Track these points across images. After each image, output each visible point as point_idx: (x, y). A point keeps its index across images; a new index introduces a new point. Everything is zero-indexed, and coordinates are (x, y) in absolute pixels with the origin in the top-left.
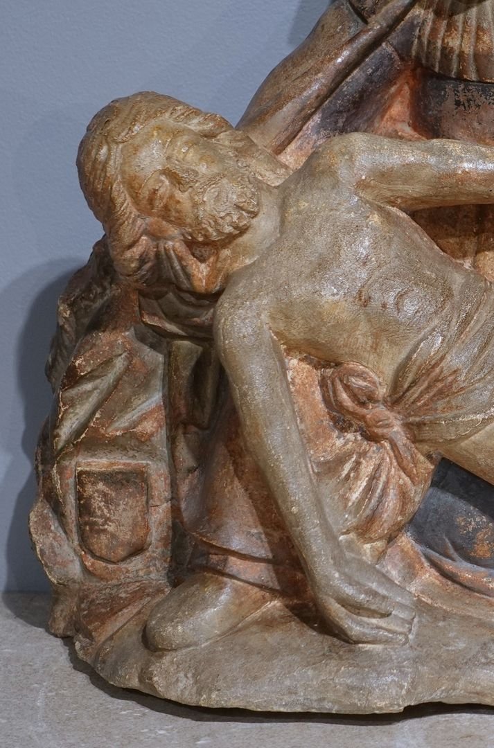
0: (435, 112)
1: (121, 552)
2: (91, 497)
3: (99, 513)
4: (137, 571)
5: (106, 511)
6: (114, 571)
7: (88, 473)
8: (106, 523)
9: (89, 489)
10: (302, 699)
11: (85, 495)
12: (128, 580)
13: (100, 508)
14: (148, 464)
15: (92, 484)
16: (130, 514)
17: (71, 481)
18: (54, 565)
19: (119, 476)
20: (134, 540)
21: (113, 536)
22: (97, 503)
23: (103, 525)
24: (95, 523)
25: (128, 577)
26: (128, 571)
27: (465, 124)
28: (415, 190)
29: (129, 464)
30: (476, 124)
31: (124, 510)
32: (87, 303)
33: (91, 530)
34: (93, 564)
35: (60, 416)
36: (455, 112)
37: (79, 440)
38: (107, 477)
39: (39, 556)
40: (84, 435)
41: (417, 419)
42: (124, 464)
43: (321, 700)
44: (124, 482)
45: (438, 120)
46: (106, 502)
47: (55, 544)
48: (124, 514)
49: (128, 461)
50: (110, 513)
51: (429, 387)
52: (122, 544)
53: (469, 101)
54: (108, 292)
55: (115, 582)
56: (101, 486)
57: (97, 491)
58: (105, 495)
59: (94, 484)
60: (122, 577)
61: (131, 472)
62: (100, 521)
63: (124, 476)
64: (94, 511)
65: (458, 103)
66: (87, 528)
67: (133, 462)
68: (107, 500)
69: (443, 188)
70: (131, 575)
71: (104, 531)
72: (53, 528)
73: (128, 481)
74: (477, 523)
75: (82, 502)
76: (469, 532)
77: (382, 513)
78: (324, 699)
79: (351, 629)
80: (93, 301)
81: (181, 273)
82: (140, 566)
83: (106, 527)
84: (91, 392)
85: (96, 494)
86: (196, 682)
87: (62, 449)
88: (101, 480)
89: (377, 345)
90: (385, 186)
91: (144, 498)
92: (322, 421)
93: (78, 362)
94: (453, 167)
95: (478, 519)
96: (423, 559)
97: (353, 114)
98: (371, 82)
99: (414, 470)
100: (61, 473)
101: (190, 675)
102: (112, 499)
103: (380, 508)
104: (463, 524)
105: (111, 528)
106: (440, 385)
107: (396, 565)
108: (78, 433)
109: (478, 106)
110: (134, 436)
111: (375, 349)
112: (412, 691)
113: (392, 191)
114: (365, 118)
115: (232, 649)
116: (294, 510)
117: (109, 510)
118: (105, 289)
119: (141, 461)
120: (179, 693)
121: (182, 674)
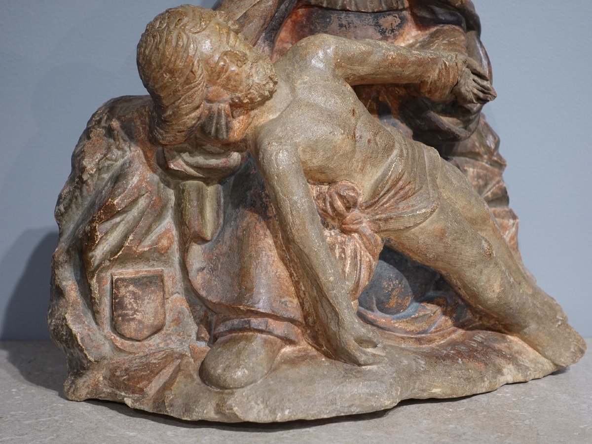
1: (146, 333)
2: (124, 296)
3: (130, 307)
4: (158, 345)
5: (135, 305)
6: (140, 347)
7: (123, 280)
8: (134, 313)
9: (123, 291)
10: (339, 407)
11: (120, 295)
12: (151, 352)
13: (130, 303)
14: (163, 270)
15: (125, 287)
16: (152, 305)
17: (108, 286)
18: (92, 348)
19: (145, 280)
20: (155, 323)
21: (140, 322)
22: (129, 300)
23: (132, 315)
24: (127, 315)
25: (152, 349)
26: (150, 345)
28: (363, 70)
29: (149, 271)
31: (148, 303)
32: (109, 162)
33: (123, 320)
34: (122, 344)
35: (97, 242)
36: (339, 31)
37: (116, 257)
38: (136, 281)
39: (80, 343)
40: (121, 253)
41: (384, 216)
42: (146, 271)
43: (350, 406)
44: (148, 283)
46: (135, 299)
47: (90, 333)
48: (148, 306)
49: (147, 269)
50: (138, 306)
51: (396, 193)
52: (147, 327)
53: (348, 24)
54: (128, 153)
55: (141, 354)
56: (131, 288)
57: (129, 292)
58: (134, 294)
59: (126, 287)
60: (147, 350)
61: (153, 276)
62: (130, 312)
63: (148, 280)
64: (126, 306)
65: (341, 26)
66: (120, 318)
67: (152, 269)
68: (136, 297)
70: (153, 348)
71: (134, 319)
72: (87, 323)
73: (151, 283)
74: (393, 285)
75: (117, 301)
76: (389, 291)
81: (224, 127)
82: (159, 341)
83: (135, 316)
84: (119, 223)
85: (128, 294)
86: (267, 406)
87: (99, 266)
88: (132, 284)
89: (363, 168)
90: (349, 67)
91: (162, 293)
93: (116, 201)
95: (394, 283)
100: (99, 281)
101: (259, 402)
102: (139, 297)
104: (386, 286)
105: (138, 316)
106: (401, 192)
109: (356, 27)
110: (156, 250)
113: (352, 70)
115: (280, 381)
117: (137, 304)
119: (158, 268)
120: (256, 415)
121: (253, 403)
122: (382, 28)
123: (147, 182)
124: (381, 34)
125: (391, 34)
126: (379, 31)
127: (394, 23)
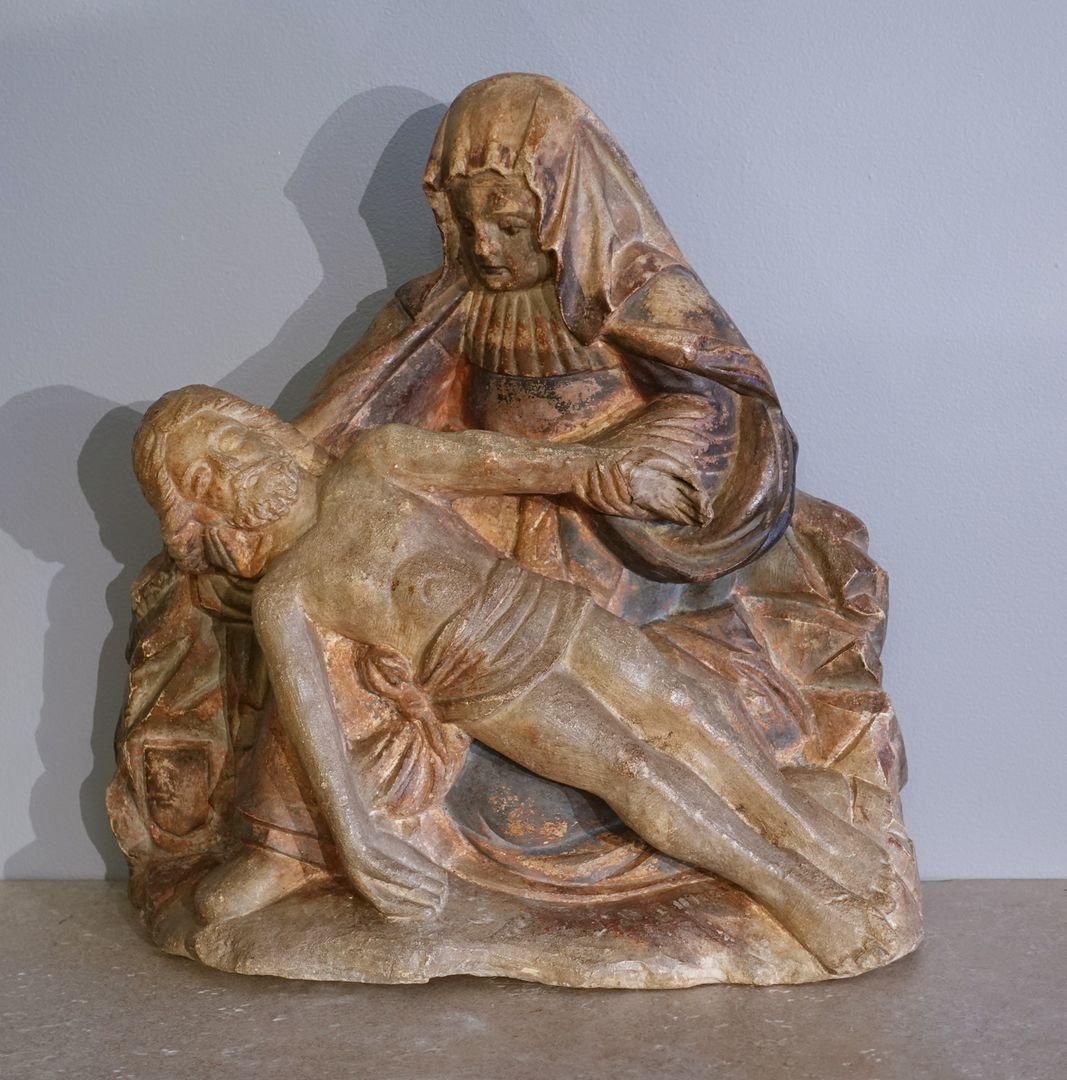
0: (480, 407)
1: (185, 826)
2: (157, 773)
3: (165, 788)
5: (171, 787)
7: (155, 751)
8: (170, 798)
9: (156, 766)
10: (332, 969)
11: (152, 771)
13: (165, 784)
15: (158, 761)
16: (192, 790)
18: (126, 837)
19: (184, 754)
20: (196, 815)
21: (178, 811)
22: (163, 779)
23: (168, 800)
24: (161, 798)
27: (507, 417)
28: (446, 479)
30: (517, 417)
31: (188, 786)
32: (156, 589)
33: (158, 804)
34: (161, 837)
36: (497, 405)
38: (172, 755)
40: (150, 714)
43: (350, 970)
44: (188, 759)
45: (484, 414)
46: (171, 778)
48: (187, 790)
50: (174, 788)
51: (454, 668)
52: (186, 819)
53: (510, 395)
54: (174, 578)
55: (179, 854)
56: (166, 763)
57: (163, 767)
58: (170, 771)
59: (160, 760)
60: (186, 850)
61: (194, 750)
62: (166, 796)
63: (188, 754)
64: (160, 787)
65: (500, 397)
66: (155, 803)
68: (172, 776)
69: (473, 476)
70: (194, 848)
71: (170, 805)
72: (126, 802)
73: (191, 758)
74: (509, 802)
75: (149, 778)
76: (501, 811)
77: (413, 790)
78: (352, 969)
79: (379, 902)
80: (161, 587)
81: (227, 557)
82: (203, 839)
83: (171, 802)
84: (158, 673)
85: (162, 771)
86: (233, 950)
87: (132, 728)
88: (167, 757)
89: (405, 627)
90: (418, 475)
91: (206, 775)
92: (358, 702)
93: (144, 644)
94: (482, 456)
95: (510, 799)
96: (461, 837)
97: (403, 408)
98: (420, 377)
99: (444, 750)
100: (130, 750)
101: (229, 943)
102: (176, 775)
103: (411, 785)
104: (496, 803)
105: (175, 803)
106: (464, 666)
107: (432, 842)
108: (145, 712)
109: (519, 400)
110: (195, 715)
111: (404, 632)
112: (436, 962)
113: (425, 479)
114: (417, 412)
115: (270, 919)
116: (324, 785)
117: (174, 786)
118: (171, 576)
120: (218, 960)
121: (222, 942)
122: (561, 401)
123: (187, 621)
124: (560, 411)
125: (579, 409)
126: (556, 407)
127: (585, 392)
